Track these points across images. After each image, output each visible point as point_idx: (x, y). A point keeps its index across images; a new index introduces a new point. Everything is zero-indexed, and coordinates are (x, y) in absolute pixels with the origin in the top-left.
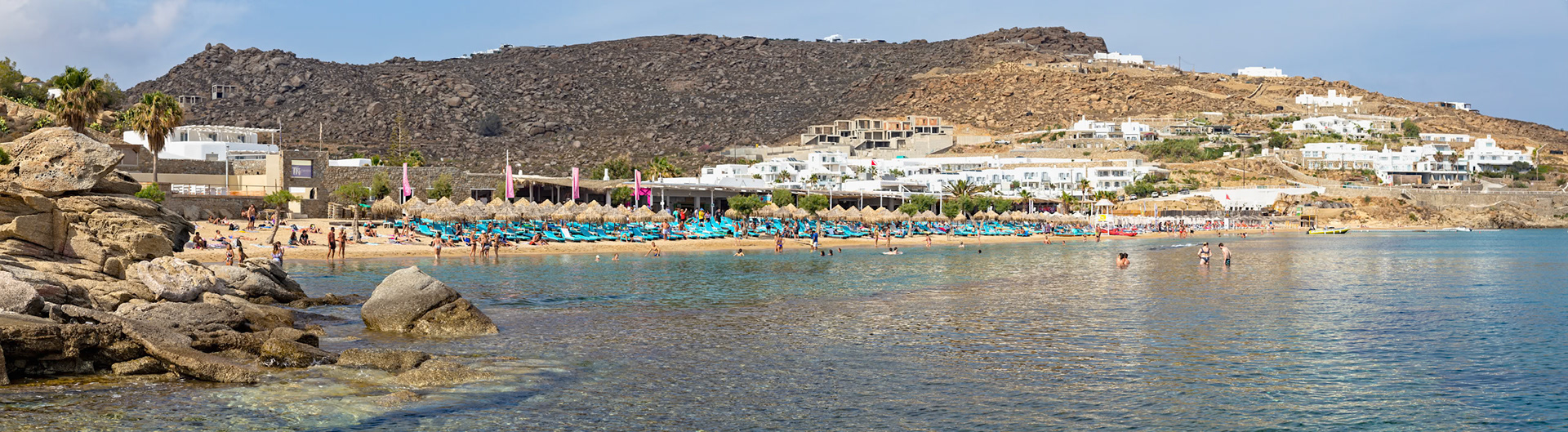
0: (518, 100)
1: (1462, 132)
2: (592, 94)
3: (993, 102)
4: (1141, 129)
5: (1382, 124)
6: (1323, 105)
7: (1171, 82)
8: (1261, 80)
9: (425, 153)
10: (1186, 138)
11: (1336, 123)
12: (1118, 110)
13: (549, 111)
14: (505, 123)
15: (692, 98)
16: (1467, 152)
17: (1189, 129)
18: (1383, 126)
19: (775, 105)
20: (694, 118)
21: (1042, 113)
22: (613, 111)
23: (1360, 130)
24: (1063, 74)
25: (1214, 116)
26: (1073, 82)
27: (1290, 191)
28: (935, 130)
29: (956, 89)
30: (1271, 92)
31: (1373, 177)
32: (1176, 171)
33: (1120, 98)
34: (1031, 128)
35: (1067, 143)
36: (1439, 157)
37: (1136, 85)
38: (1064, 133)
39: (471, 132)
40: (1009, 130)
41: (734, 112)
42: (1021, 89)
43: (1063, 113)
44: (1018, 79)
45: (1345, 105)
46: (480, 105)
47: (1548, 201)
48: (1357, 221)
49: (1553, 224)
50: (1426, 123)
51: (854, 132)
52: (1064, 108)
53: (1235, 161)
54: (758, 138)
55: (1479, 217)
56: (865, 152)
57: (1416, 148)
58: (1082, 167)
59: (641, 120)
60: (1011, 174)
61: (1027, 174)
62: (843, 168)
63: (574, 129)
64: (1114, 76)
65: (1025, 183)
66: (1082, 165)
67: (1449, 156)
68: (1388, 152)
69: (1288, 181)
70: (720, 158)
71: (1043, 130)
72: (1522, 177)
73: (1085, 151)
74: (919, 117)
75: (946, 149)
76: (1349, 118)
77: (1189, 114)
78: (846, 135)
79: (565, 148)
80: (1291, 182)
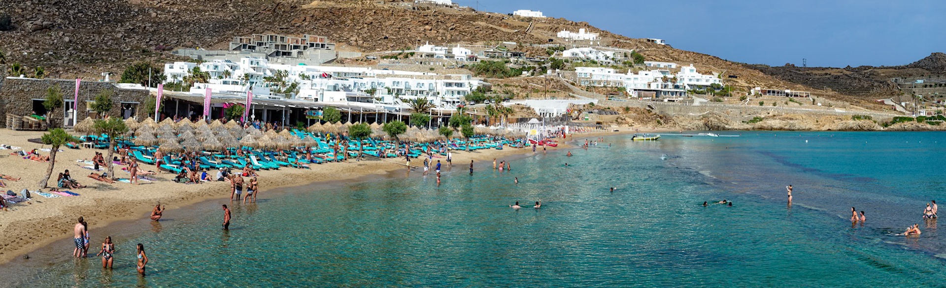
0: (22, 4)
1: (669, 61)
2: (75, 2)
3: (360, 28)
4: (466, 53)
6: (577, 39)
7: (474, 19)
8: (529, 19)
11: (591, 52)
12: (444, 38)
13: (45, 14)
15: (147, 9)
16: (678, 76)
17: (497, 54)
18: (619, 56)
19: (206, 19)
20: (150, 24)
21: (394, 38)
22: (90, 16)
23: (607, 58)
24: (405, 11)
25: (510, 44)
26: (412, 17)
27: (575, 102)
28: (323, 46)
29: (333, 17)
30: (539, 28)
31: (624, 92)
32: (496, 84)
33: (445, 29)
34: (388, 48)
35: (416, 60)
36: (665, 79)
37: (454, 21)
38: (414, 53)
40: (372, 49)
41: (178, 22)
42: (377, 20)
43: (408, 38)
44: (375, 12)
45: (591, 39)
47: (738, 111)
48: (627, 125)
49: (742, 127)
50: (645, 54)
51: (266, 43)
52: (408, 34)
53: (532, 78)
54: (197, 43)
55: (697, 122)
56: (275, 59)
57: (647, 72)
58: (432, 79)
59: (112, 24)
60: (383, 82)
61: (394, 82)
62: (264, 70)
63: (63, 27)
64: (436, 13)
65: (394, 89)
66: (431, 78)
67: (671, 79)
68: (630, 75)
69: (571, 94)
70: (172, 55)
71: (398, 50)
72: (717, 94)
73: (431, 67)
74: (311, 35)
75: (333, 60)
76: (597, 49)
77: (493, 43)
78: (260, 45)
79: (57, 42)
80: (573, 95)
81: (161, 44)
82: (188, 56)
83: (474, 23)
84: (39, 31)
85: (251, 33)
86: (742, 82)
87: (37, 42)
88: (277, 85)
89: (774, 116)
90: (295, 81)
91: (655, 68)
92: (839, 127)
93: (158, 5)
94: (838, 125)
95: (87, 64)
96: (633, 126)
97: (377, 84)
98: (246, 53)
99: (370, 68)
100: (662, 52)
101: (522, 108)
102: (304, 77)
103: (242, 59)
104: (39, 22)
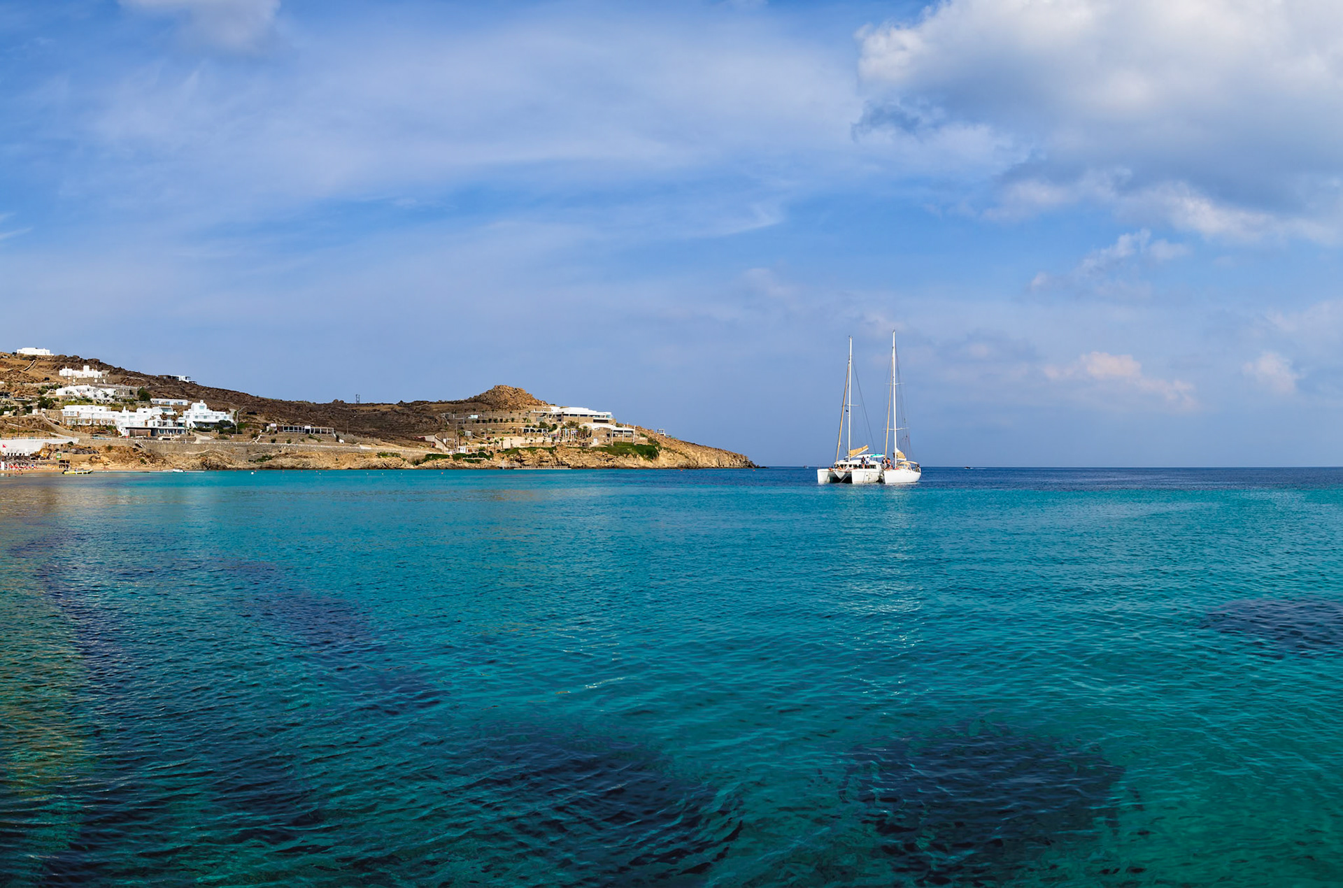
1: (181, 398)
5: (124, 390)
8: (34, 357)
11: (89, 390)
16: (185, 413)
18: (122, 393)
23: (106, 395)
27: (53, 441)
30: (39, 366)
31: (114, 431)
45: (96, 377)
47: (244, 450)
53: (13, 418)
57: (146, 409)
67: (174, 417)
68: (127, 412)
69: (52, 433)
72: (224, 431)
76: (99, 387)
80: (55, 434)
86: (261, 419)
89: (287, 454)
92: (361, 466)
94: (362, 463)
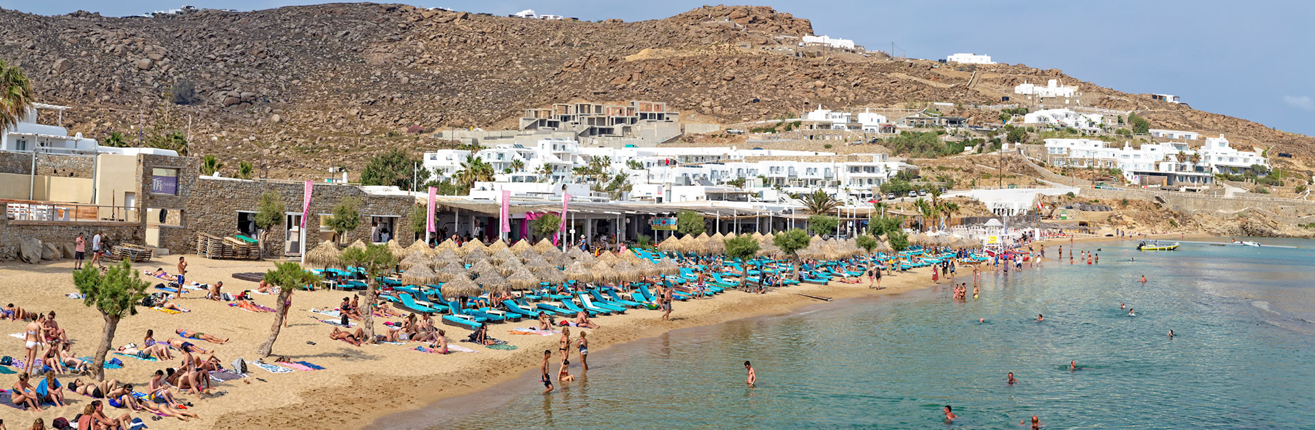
0: (211, 67)
1: (1186, 129)
2: (287, 64)
3: (715, 86)
4: (878, 121)
5: (1110, 117)
6: (1044, 95)
7: (888, 69)
8: (972, 68)
9: (114, 118)
10: (924, 130)
11: (1067, 116)
12: (845, 99)
13: (244, 80)
14: (198, 91)
15: (394, 72)
16: (1201, 151)
17: (925, 121)
18: (1110, 120)
19: (483, 84)
20: (399, 95)
21: (769, 100)
22: (311, 83)
23: (1092, 124)
24: (784, 59)
25: (944, 106)
26: (796, 67)
27: (1047, 191)
28: (660, 116)
29: (674, 72)
30: (986, 80)
31: (1119, 176)
32: (927, 167)
33: (845, 85)
34: (760, 116)
35: (803, 134)
36: (1182, 157)
37: (859, 72)
38: (800, 122)
39: (163, 98)
40: (737, 118)
41: (441, 89)
42: (741, 73)
43: (790, 100)
44: (738, 62)
45: (1067, 95)
46: (172, 70)
47: (1292, 209)
48: (1124, 226)
49: (1298, 233)
50: (1149, 118)
51: (574, 116)
52: (789, 95)
53: (980, 157)
54: (470, 120)
55: (1229, 223)
56: (589, 139)
57: (1154, 146)
58: (829, 161)
59: (342, 95)
60: (755, 168)
61: (771, 168)
62: (574, 157)
63: (271, 101)
64: (832, 61)
65: (771, 179)
66: (828, 159)
67: (1191, 157)
68: (1128, 150)
69: (1039, 180)
70: (433, 140)
71: (775, 119)
72: (1261, 181)
73: (826, 143)
74: (642, 101)
75: (677, 138)
76: (1076, 111)
77: (918, 104)
78: (565, 121)
79: (263, 122)
80: (1042, 181)
81: (417, 123)
82: (458, 141)
83: (889, 76)
84: (236, 106)
85: (551, 103)
86: (1298, 164)
87: (232, 121)
88: (595, 180)
90: (621, 172)
91: (1166, 139)
93: (410, 66)
95: (306, 155)
96: (1134, 228)
97: (745, 172)
98: (545, 133)
99: (734, 148)
100: (1176, 114)
101: (967, 203)
102: (634, 165)
103: (540, 142)
104: (234, 93)
